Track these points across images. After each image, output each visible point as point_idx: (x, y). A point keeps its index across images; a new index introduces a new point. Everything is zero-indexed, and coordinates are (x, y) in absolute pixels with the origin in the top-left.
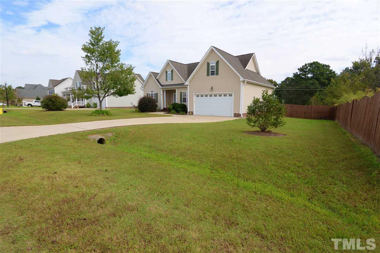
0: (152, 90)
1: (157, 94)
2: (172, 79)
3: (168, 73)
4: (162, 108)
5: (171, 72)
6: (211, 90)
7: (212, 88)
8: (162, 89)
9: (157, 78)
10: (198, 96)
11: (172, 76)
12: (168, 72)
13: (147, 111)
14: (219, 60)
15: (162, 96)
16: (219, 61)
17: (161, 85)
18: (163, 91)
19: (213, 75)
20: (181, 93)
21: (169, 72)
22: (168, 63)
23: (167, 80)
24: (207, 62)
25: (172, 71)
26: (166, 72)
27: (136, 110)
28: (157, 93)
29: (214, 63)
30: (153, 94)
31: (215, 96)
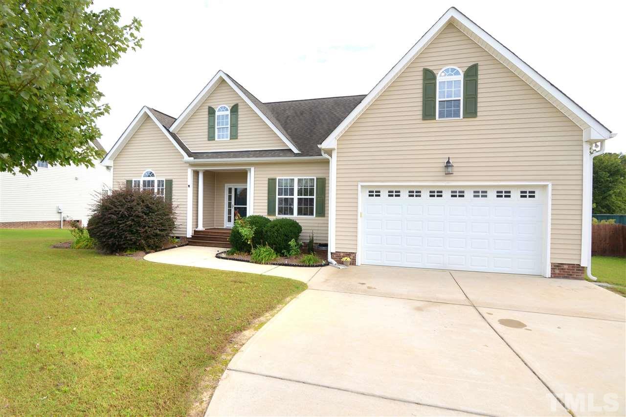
0: (150, 170)
1: (169, 183)
2: (234, 136)
3: (217, 114)
4: (189, 234)
5: (228, 113)
6: (448, 174)
7: (448, 164)
8: (192, 165)
9: (171, 130)
10: (374, 193)
11: (234, 126)
12: (219, 110)
13: (137, 249)
14: (479, 63)
15: (190, 191)
16: (479, 68)
17: (190, 154)
18: (196, 173)
19: (449, 115)
20: (272, 182)
21: (223, 113)
22: (222, 81)
23: (211, 137)
24: (422, 69)
25: (235, 110)
26: (211, 112)
27: (78, 242)
28: (169, 178)
29: (457, 73)
30: (153, 181)
31: (458, 194)
